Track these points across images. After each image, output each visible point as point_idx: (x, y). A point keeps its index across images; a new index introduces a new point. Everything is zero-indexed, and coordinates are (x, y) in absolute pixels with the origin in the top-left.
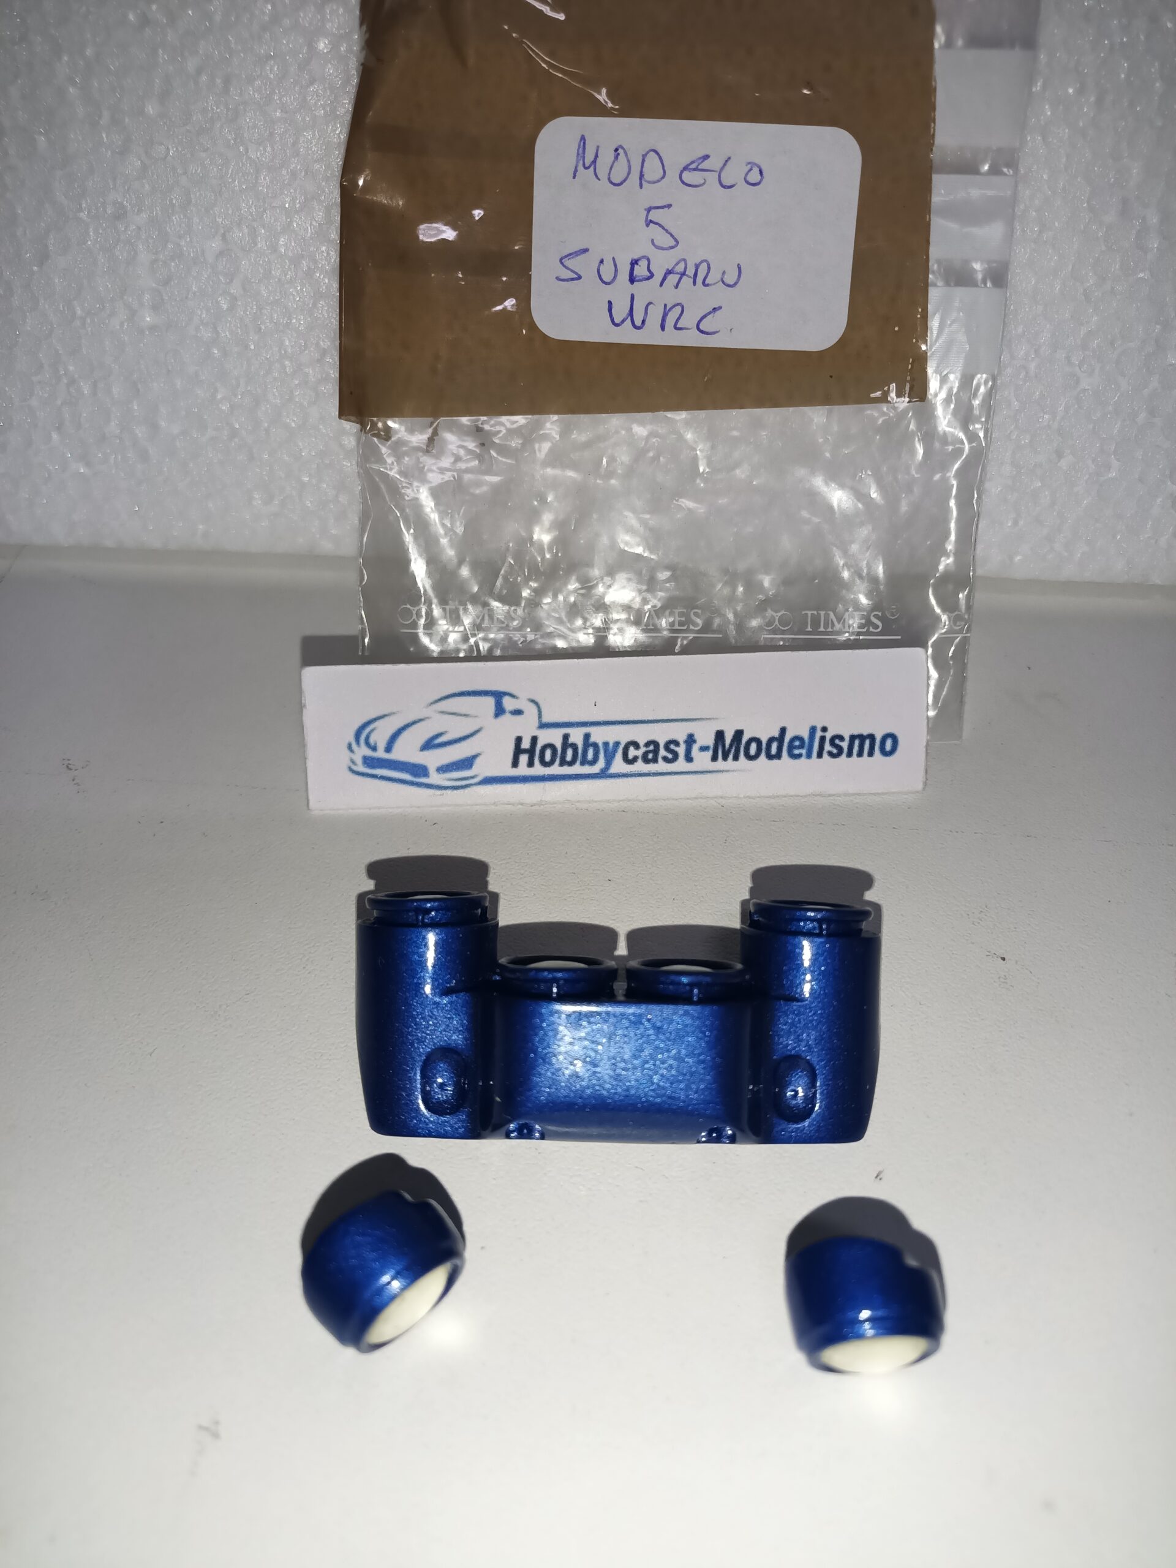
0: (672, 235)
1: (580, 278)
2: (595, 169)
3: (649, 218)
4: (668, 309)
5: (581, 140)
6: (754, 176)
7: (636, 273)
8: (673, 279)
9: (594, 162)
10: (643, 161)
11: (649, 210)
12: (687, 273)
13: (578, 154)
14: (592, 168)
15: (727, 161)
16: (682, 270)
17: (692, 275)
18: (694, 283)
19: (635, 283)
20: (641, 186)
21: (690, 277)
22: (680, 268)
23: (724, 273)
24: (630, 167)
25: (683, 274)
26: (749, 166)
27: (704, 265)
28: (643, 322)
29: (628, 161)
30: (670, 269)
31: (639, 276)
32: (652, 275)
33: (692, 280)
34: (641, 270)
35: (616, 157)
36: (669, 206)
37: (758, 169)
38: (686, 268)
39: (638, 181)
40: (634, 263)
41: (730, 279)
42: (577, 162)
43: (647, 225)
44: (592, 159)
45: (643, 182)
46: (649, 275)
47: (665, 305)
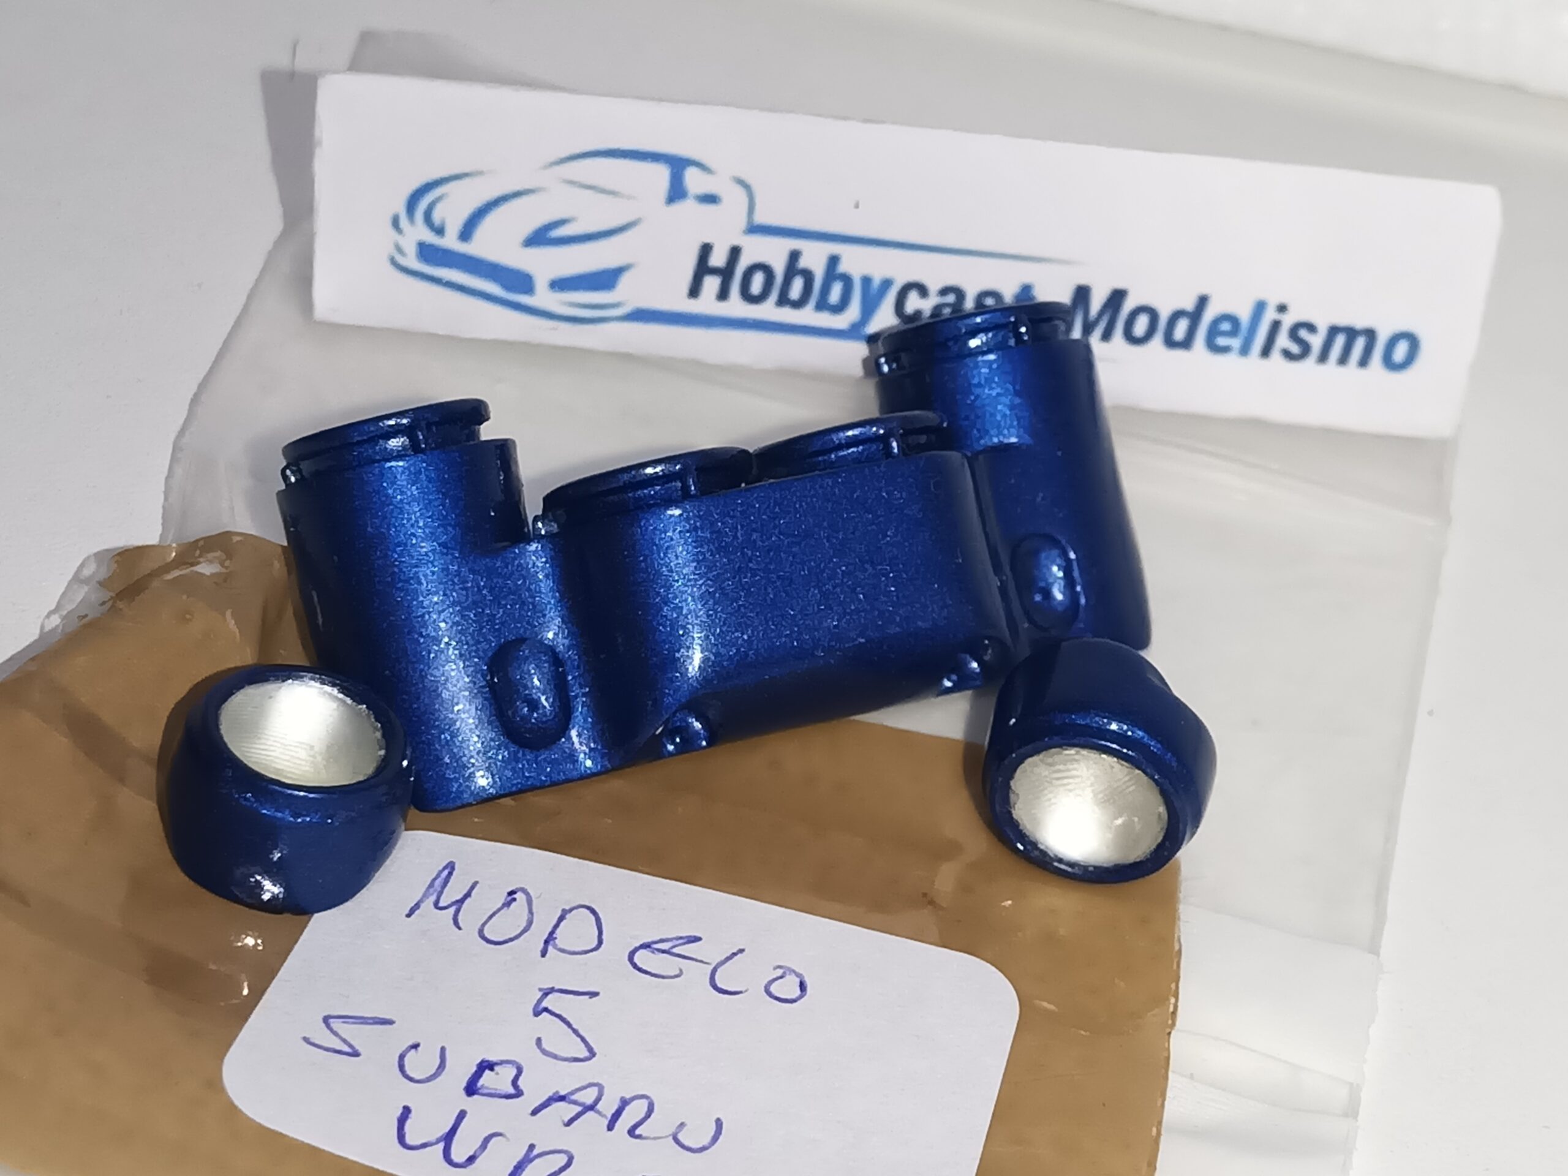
0: (583, 1040)
1: (355, 1054)
2: (457, 912)
3: (545, 1004)
4: (536, 1152)
5: (445, 868)
6: (788, 988)
7: (481, 1082)
8: (567, 1110)
9: (460, 902)
10: (561, 919)
11: (547, 993)
12: (599, 1107)
13: (431, 885)
14: (452, 910)
15: (734, 954)
16: (589, 1101)
17: (610, 1113)
18: (610, 1127)
19: (476, 1097)
20: (544, 953)
21: (604, 1116)
22: (588, 1097)
23: (682, 1125)
24: (530, 923)
25: (591, 1108)
26: (779, 972)
27: (643, 1105)
28: (471, 1159)
29: (531, 912)
30: (562, 1093)
31: (487, 1088)
32: (519, 1093)
33: (606, 1122)
34: (497, 1080)
35: (507, 904)
36: (593, 994)
37: (798, 980)
38: (598, 1100)
39: (542, 945)
40: (486, 1066)
41: (698, 1134)
42: (425, 895)
43: (537, 1013)
44: (459, 897)
45: (550, 948)
46: (512, 1091)
47: (532, 1147)
